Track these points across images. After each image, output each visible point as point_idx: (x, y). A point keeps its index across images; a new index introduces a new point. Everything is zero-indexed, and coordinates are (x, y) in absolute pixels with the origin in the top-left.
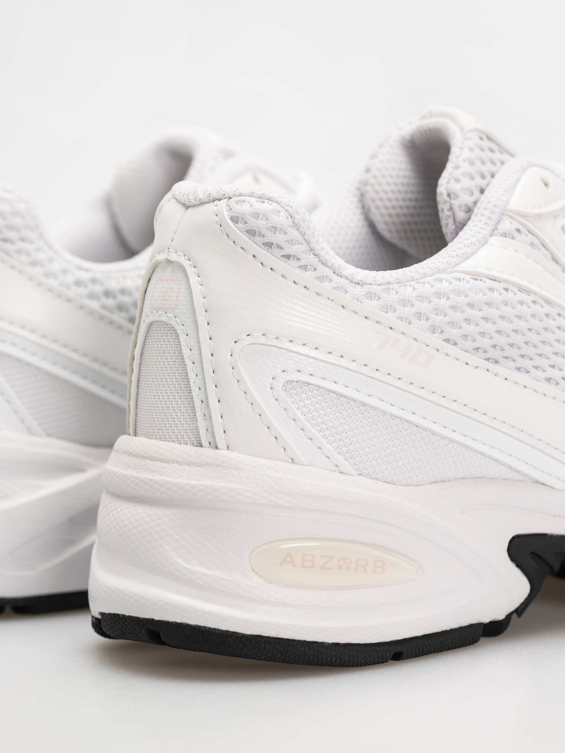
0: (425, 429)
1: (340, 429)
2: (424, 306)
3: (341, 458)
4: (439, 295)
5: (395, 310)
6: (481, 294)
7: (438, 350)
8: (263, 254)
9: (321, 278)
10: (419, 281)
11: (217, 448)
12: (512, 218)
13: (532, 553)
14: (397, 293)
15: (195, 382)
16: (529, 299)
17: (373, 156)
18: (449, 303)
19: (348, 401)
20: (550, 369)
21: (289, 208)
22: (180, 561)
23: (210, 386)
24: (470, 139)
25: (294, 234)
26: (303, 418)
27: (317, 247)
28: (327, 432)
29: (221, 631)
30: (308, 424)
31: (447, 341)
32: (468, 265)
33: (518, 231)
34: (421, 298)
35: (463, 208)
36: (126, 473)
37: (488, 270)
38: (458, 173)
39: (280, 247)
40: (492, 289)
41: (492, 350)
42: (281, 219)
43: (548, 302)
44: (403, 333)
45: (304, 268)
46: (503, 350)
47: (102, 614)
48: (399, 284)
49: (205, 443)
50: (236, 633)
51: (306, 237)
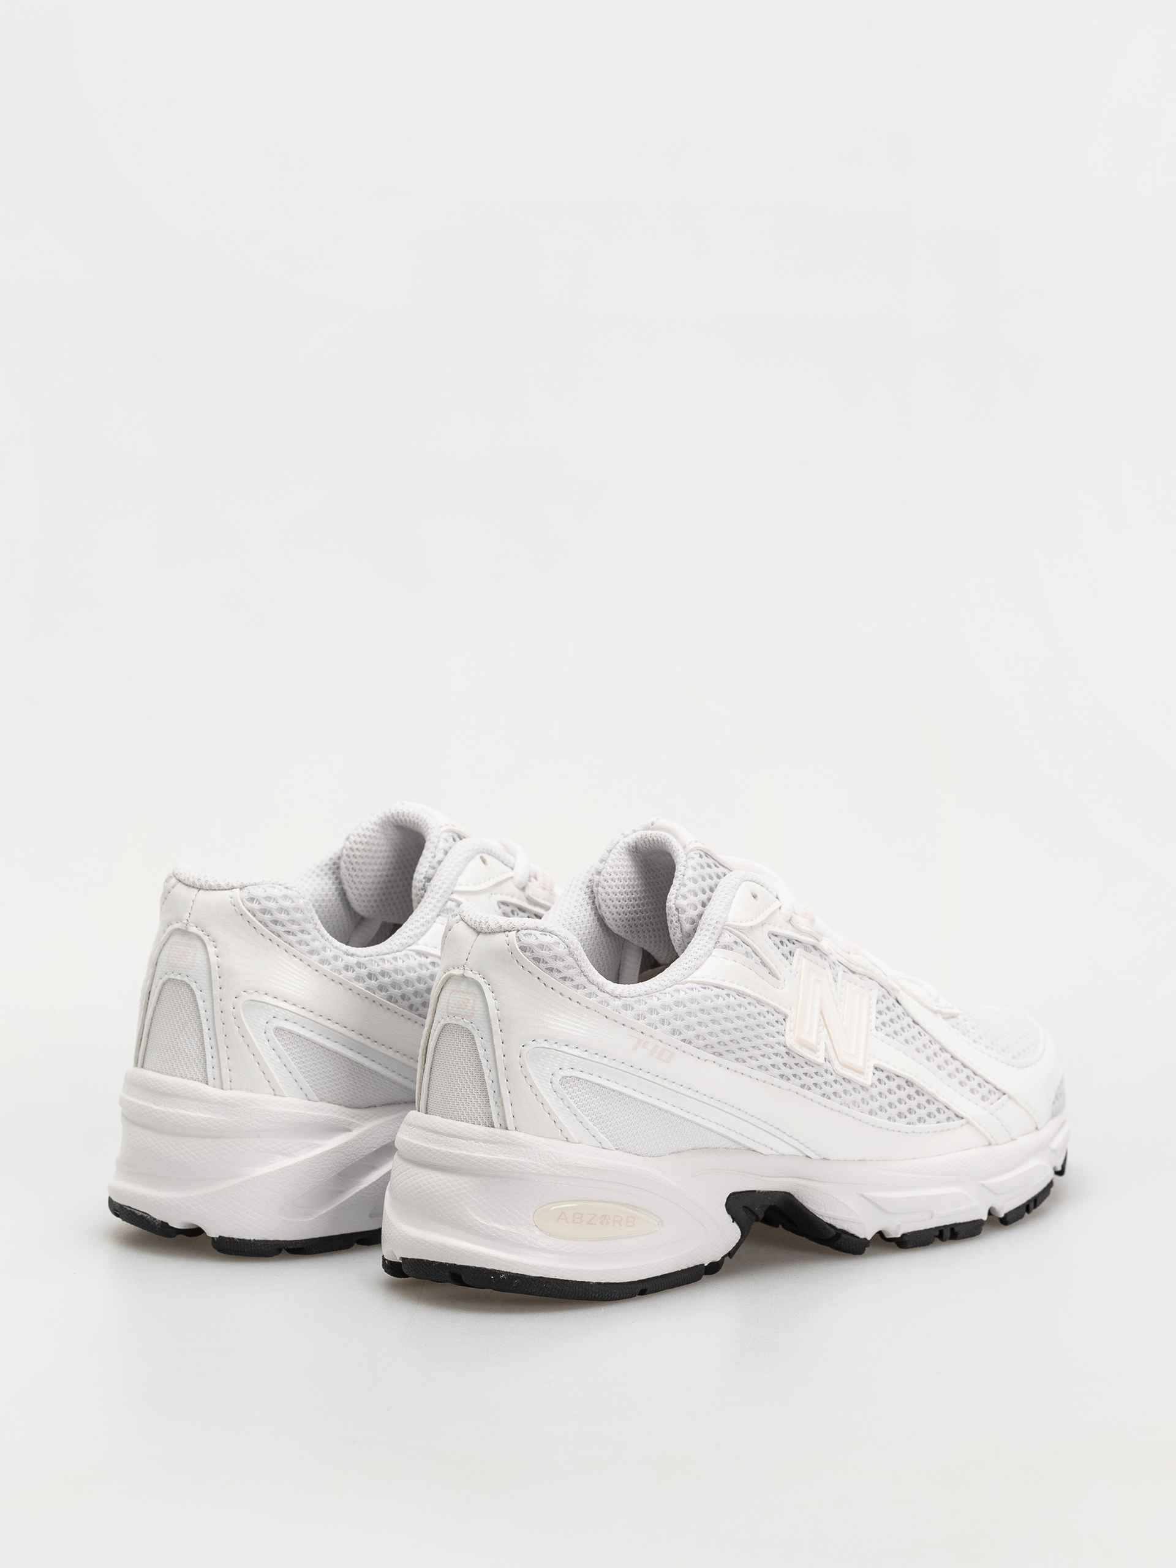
0: (666, 1111)
1: (603, 1114)
2: (667, 1014)
3: (603, 1136)
4: (677, 1003)
5: (645, 1018)
6: (710, 1001)
7: (677, 1049)
8: (545, 976)
9: (590, 995)
10: (662, 992)
11: (507, 1129)
12: (730, 931)
13: (745, 1207)
14: (646, 1003)
15: (489, 1076)
16: (745, 1001)
17: (603, 861)
18: (685, 1010)
19: (609, 1091)
20: (762, 1058)
21: (566, 940)
22: (478, 1218)
23: (503, 1081)
24: (693, 858)
25: (570, 961)
26: (575, 1106)
27: (586, 970)
28: (593, 1117)
29: (512, 1273)
30: (579, 1110)
31: (684, 1040)
32: (698, 976)
33: (736, 942)
34: (665, 1007)
35: (690, 920)
36: (427, 1146)
37: (713, 979)
38: (684, 890)
39: (559, 971)
40: (717, 996)
41: (718, 1045)
42: (561, 950)
43: (759, 1002)
44: (651, 1036)
45: (577, 987)
46: (726, 1045)
47: (403, 1259)
48: (647, 996)
49: (496, 1124)
50: (523, 1275)
51: (579, 962)
